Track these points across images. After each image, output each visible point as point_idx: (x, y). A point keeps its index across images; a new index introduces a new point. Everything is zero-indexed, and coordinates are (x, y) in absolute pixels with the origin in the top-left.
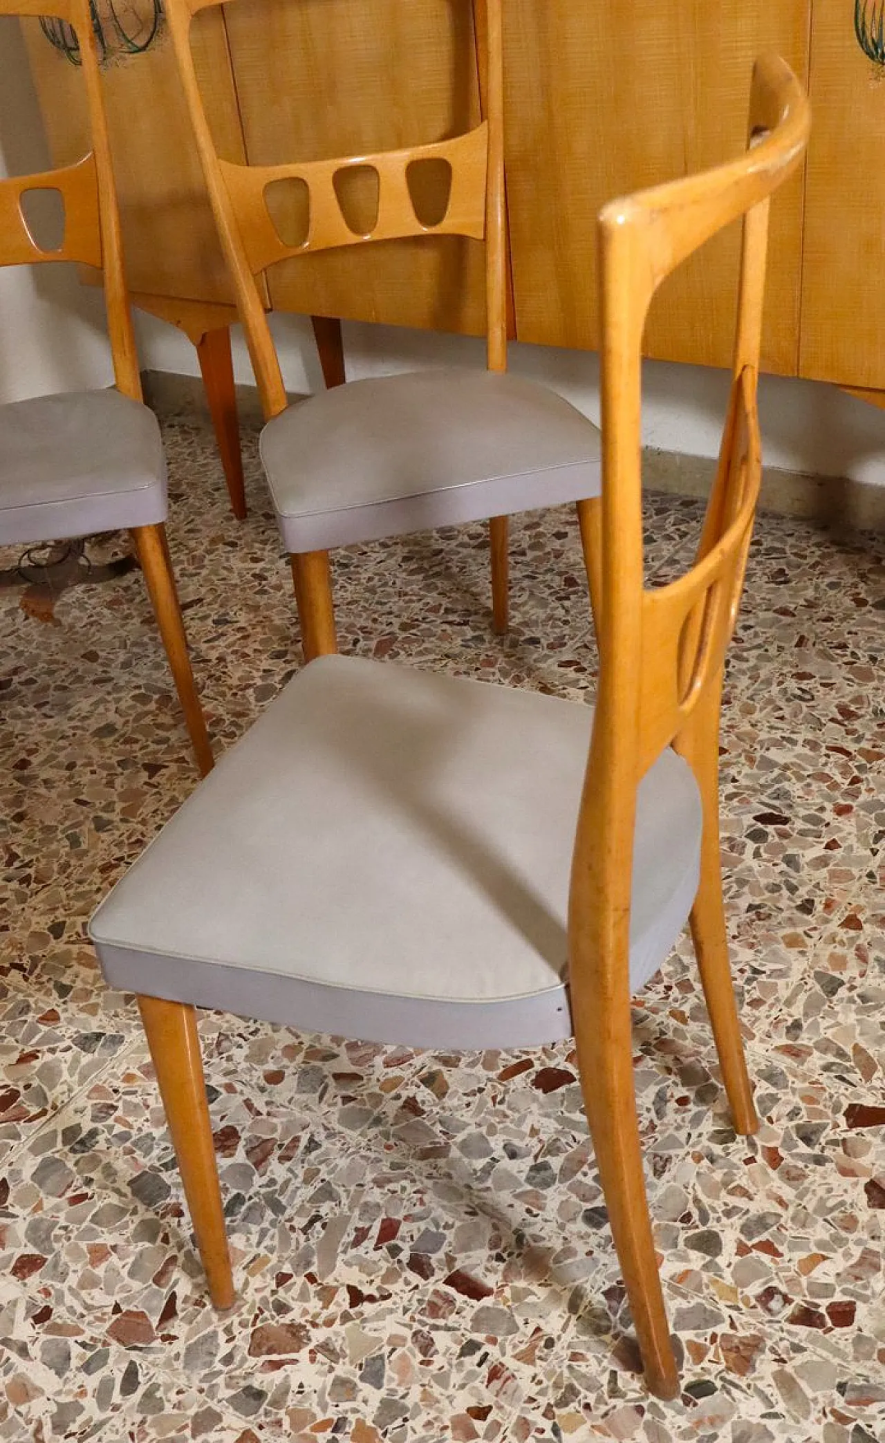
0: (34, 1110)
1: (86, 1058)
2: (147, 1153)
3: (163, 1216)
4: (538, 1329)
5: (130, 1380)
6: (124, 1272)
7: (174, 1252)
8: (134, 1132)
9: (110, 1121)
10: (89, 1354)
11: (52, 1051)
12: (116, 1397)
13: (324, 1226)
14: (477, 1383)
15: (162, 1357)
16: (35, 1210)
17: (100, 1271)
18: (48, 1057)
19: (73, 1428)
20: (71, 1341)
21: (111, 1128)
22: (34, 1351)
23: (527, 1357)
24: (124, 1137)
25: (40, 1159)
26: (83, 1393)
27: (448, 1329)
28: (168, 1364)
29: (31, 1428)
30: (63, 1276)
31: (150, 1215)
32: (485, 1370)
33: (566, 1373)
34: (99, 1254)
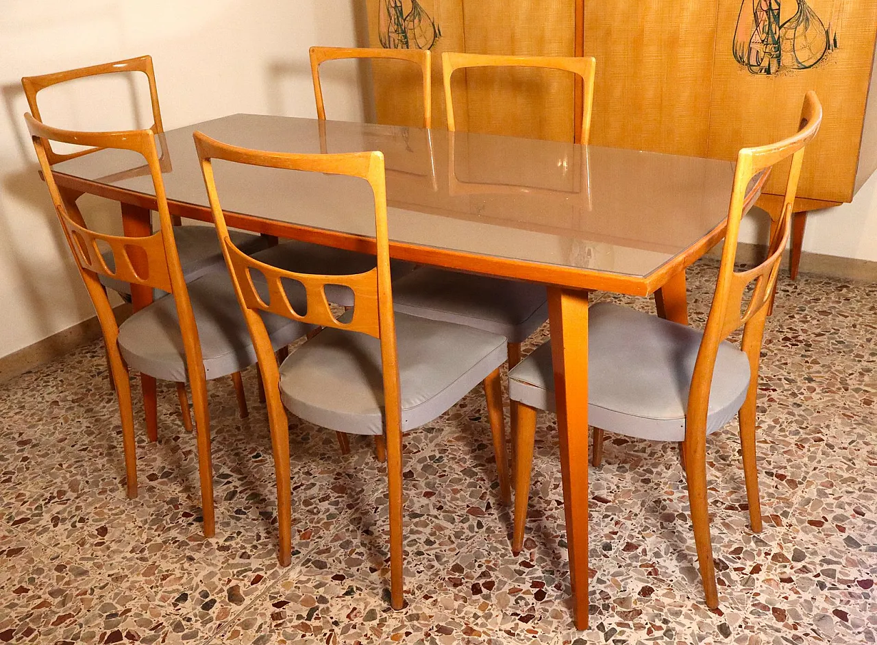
0: (415, 451)
1: (430, 435)
2: (465, 463)
3: (477, 481)
4: (631, 511)
5: (480, 525)
6: (468, 496)
7: (485, 491)
8: (457, 457)
9: (447, 454)
10: (462, 518)
11: (416, 433)
12: (476, 529)
13: (541, 484)
14: (611, 525)
15: (490, 519)
16: (426, 479)
17: (458, 496)
18: (414, 435)
19: (462, 537)
20: (453, 515)
21: (448, 456)
22: (440, 517)
23: (629, 518)
24: (454, 459)
25: (422, 465)
26: (463, 528)
27: (596, 511)
28: (492, 520)
29: (447, 537)
30: (444, 497)
31: (472, 480)
32: (613, 522)
33: (644, 523)
34: (455, 491)
